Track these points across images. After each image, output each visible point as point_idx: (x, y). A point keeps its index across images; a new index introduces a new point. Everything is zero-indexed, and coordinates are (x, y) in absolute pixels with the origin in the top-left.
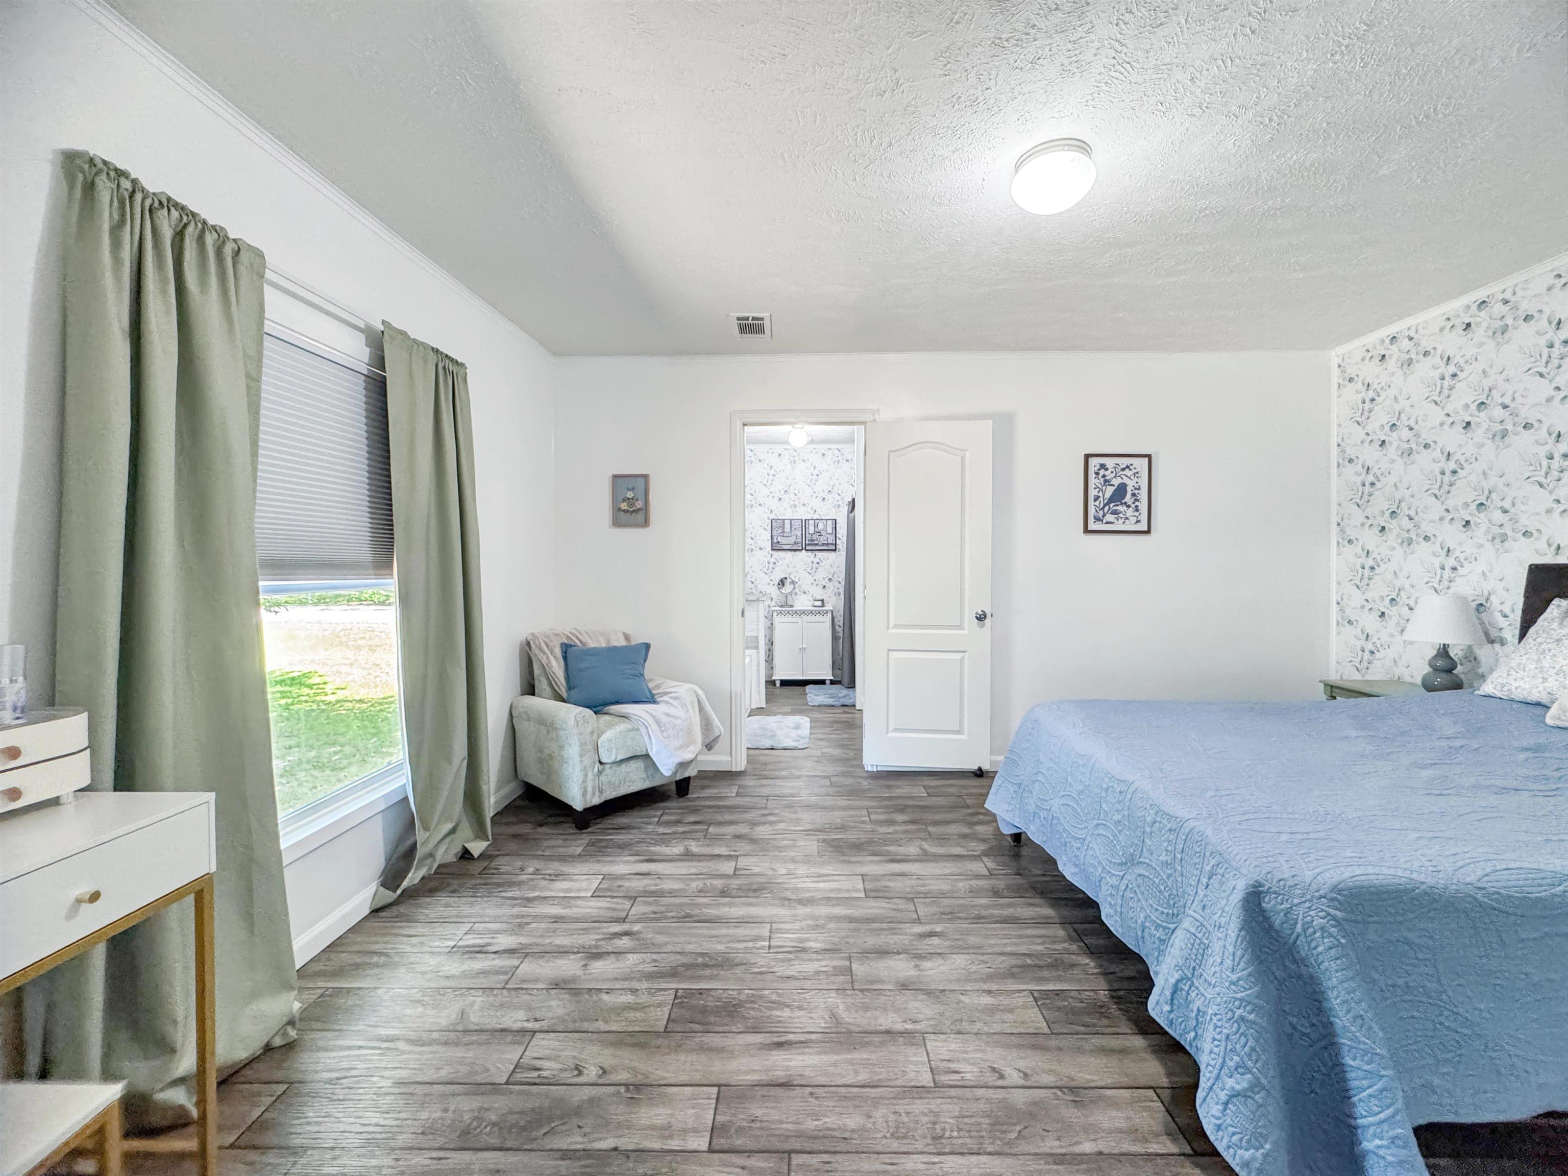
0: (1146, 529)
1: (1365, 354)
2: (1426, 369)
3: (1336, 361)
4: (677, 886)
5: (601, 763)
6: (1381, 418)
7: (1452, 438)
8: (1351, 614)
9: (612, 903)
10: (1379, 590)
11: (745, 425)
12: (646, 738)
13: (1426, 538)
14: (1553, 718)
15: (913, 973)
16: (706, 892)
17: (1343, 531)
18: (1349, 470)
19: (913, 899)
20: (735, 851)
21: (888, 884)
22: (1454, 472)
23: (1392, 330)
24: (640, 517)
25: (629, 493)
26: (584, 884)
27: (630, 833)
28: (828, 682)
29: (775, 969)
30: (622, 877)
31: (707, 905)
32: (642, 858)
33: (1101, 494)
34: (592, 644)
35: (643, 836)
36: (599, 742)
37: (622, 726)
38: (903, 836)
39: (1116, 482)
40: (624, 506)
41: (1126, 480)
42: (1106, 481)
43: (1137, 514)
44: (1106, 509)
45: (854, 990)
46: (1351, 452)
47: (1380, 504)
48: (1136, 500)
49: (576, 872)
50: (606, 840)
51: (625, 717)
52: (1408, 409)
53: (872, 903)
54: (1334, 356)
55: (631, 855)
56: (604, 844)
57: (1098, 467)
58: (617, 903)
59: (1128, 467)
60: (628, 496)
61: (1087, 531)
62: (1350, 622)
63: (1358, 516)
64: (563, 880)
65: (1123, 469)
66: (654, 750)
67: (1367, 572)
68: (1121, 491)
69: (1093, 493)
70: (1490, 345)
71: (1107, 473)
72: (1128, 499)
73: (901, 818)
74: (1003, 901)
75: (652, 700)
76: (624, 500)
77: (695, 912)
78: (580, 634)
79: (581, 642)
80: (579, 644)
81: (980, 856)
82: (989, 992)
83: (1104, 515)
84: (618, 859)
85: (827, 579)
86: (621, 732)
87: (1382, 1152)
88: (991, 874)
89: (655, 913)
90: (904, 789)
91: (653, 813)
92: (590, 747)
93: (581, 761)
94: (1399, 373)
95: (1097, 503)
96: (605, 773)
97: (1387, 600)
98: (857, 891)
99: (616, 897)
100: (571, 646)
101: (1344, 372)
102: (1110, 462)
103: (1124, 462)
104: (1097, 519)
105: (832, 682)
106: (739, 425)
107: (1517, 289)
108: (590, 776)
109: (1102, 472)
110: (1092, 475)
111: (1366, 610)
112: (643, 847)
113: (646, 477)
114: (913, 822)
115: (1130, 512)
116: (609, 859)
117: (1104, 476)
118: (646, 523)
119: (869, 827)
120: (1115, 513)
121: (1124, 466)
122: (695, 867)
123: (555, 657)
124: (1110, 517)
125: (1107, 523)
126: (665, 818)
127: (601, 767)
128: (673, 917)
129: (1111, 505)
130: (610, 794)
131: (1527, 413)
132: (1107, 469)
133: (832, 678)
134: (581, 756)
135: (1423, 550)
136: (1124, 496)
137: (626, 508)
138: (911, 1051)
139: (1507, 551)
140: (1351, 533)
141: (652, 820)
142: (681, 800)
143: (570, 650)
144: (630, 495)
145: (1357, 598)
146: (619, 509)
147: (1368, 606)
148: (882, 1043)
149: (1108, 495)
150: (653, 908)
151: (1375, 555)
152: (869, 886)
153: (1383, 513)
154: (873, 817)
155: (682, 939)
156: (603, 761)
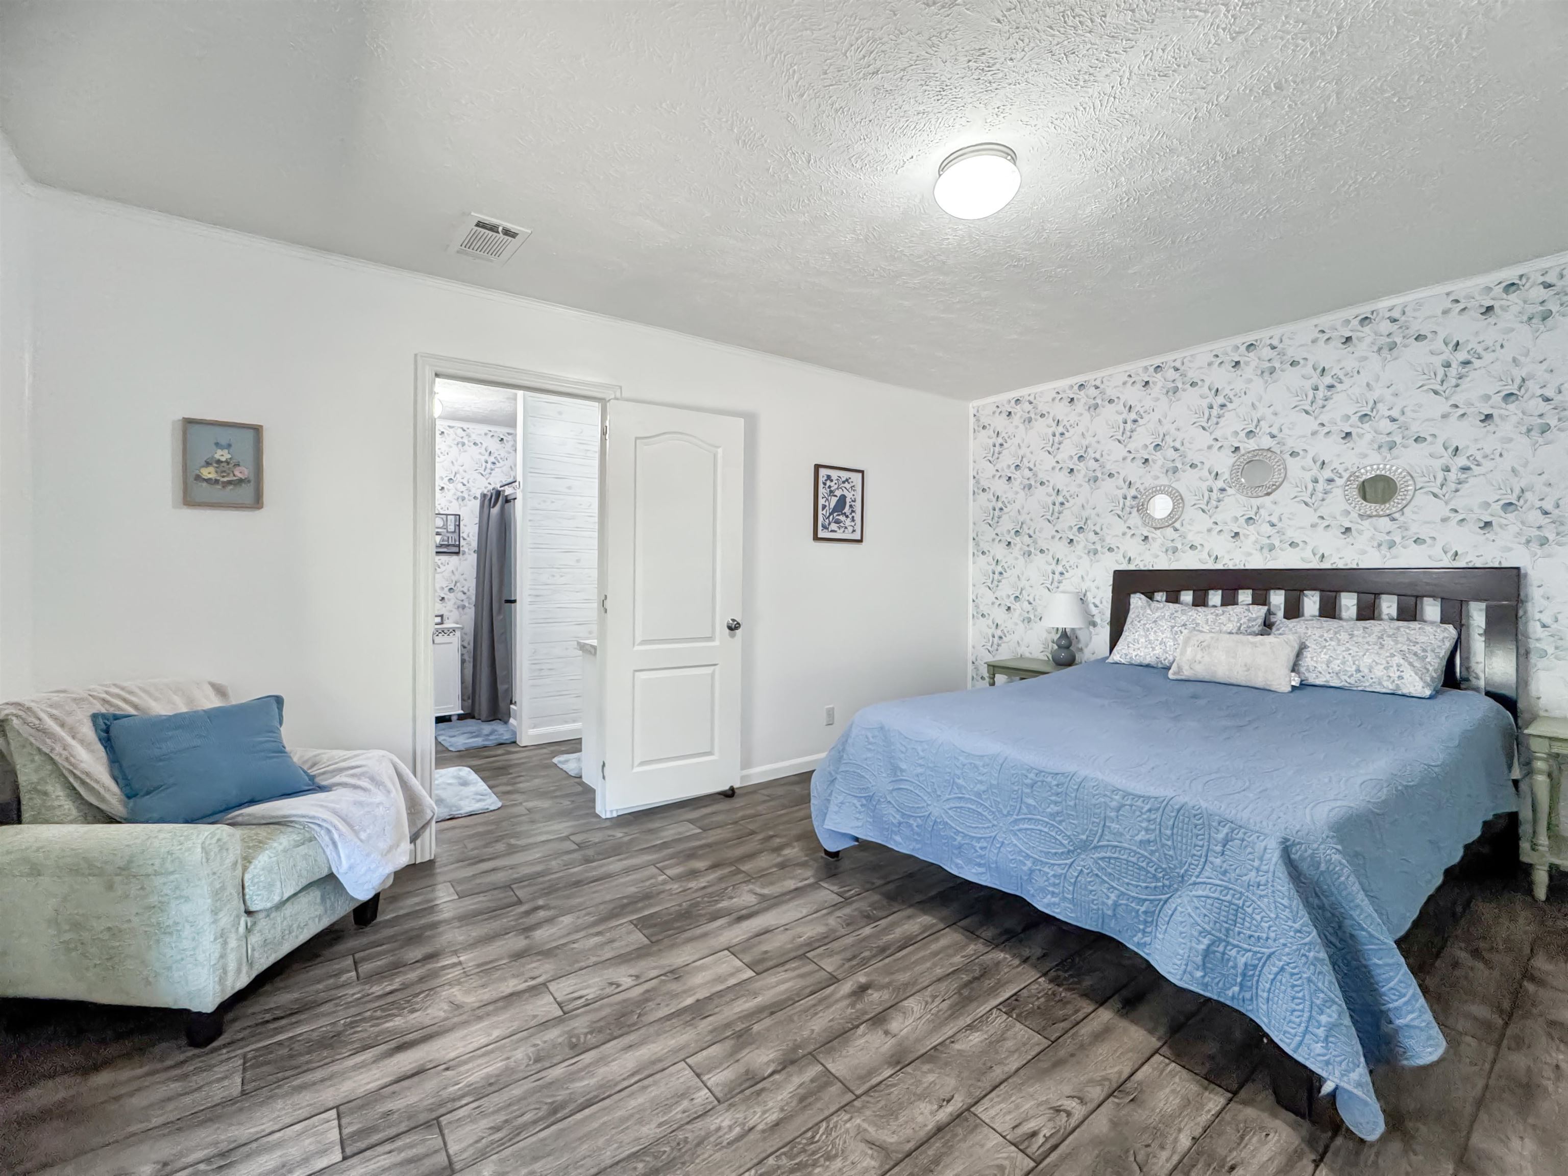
0: (859, 538)
1: (995, 409)
2: (1042, 427)
3: (972, 412)
4: (494, 1066)
5: (249, 913)
6: (1007, 460)
7: (1060, 479)
8: (984, 609)
9: (400, 1150)
10: (1006, 590)
11: (437, 375)
12: (329, 851)
13: (1042, 551)
14: (1174, 674)
15: (890, 1042)
16: (549, 1056)
17: (977, 545)
18: (983, 497)
19: (804, 954)
20: (533, 978)
21: (764, 948)
22: (1062, 504)
23: (1016, 394)
24: (247, 492)
25: (220, 452)
26: (308, 1144)
27: (317, 1016)
28: (454, 718)
29: (751, 1123)
30: (376, 1096)
31: (572, 1077)
32: (384, 1047)
33: (827, 504)
34: (160, 709)
35: (353, 1011)
36: (247, 877)
37: (284, 840)
38: (723, 886)
39: (838, 493)
40: (209, 473)
41: (846, 493)
42: (831, 492)
43: (853, 524)
44: (831, 517)
45: (858, 1097)
46: (984, 483)
47: (1007, 525)
48: (853, 511)
49: (268, 1126)
50: (280, 1044)
51: (281, 823)
52: (1028, 455)
53: (771, 979)
54: (972, 406)
55: (357, 1052)
56: (284, 1051)
57: (825, 478)
58: (411, 1146)
59: (847, 480)
60: (217, 456)
61: (816, 538)
62: (983, 615)
63: (990, 533)
64: (248, 1156)
65: (844, 482)
66: (345, 864)
67: (996, 576)
68: (842, 500)
69: (821, 502)
70: (1087, 416)
71: (832, 484)
72: (847, 510)
73: (700, 865)
74: (883, 923)
75: (314, 787)
76: (208, 464)
77: (561, 1095)
78: (131, 693)
79: (136, 707)
80: (132, 711)
81: (816, 883)
82: (970, 1027)
83: (829, 524)
84: (335, 1068)
85: (446, 589)
86: (285, 851)
87: (1416, 1023)
88: (846, 899)
89: (497, 1129)
90: (671, 831)
91: (336, 966)
92: (232, 890)
93: (215, 922)
94: (1021, 426)
95: (824, 512)
96: (257, 928)
97: (1012, 598)
98: (739, 970)
99: (398, 1135)
100: (116, 717)
101: (978, 420)
102: (834, 474)
103: (844, 475)
104: (824, 527)
105: (461, 717)
106: (429, 373)
107: (1104, 380)
108: (233, 943)
109: (828, 483)
110: (821, 485)
111: (996, 606)
112: (367, 1030)
113: (257, 430)
114: (714, 866)
115: (848, 522)
116: (318, 1075)
117: (830, 487)
118: (257, 502)
119: (675, 887)
120: (837, 522)
121: (844, 479)
122: (494, 1027)
123: (82, 742)
124: (834, 526)
125: (832, 531)
126: (365, 968)
127: (249, 920)
128: (535, 1122)
129: (835, 514)
130: (264, 962)
131: (1110, 467)
132: (832, 481)
133: (461, 712)
134: (215, 912)
135: (1039, 560)
136: (844, 508)
137: (213, 476)
138: (977, 1137)
139: (1098, 561)
140: (984, 546)
141: (344, 977)
142: (367, 929)
143: (116, 726)
144: (222, 455)
145: (989, 596)
146: (198, 478)
147: (998, 602)
148: (949, 1148)
149: (832, 505)
150: (485, 1123)
151: (1003, 563)
152: (747, 959)
153: (1009, 531)
154: (670, 872)
155: (584, 1149)
156: (252, 909)
